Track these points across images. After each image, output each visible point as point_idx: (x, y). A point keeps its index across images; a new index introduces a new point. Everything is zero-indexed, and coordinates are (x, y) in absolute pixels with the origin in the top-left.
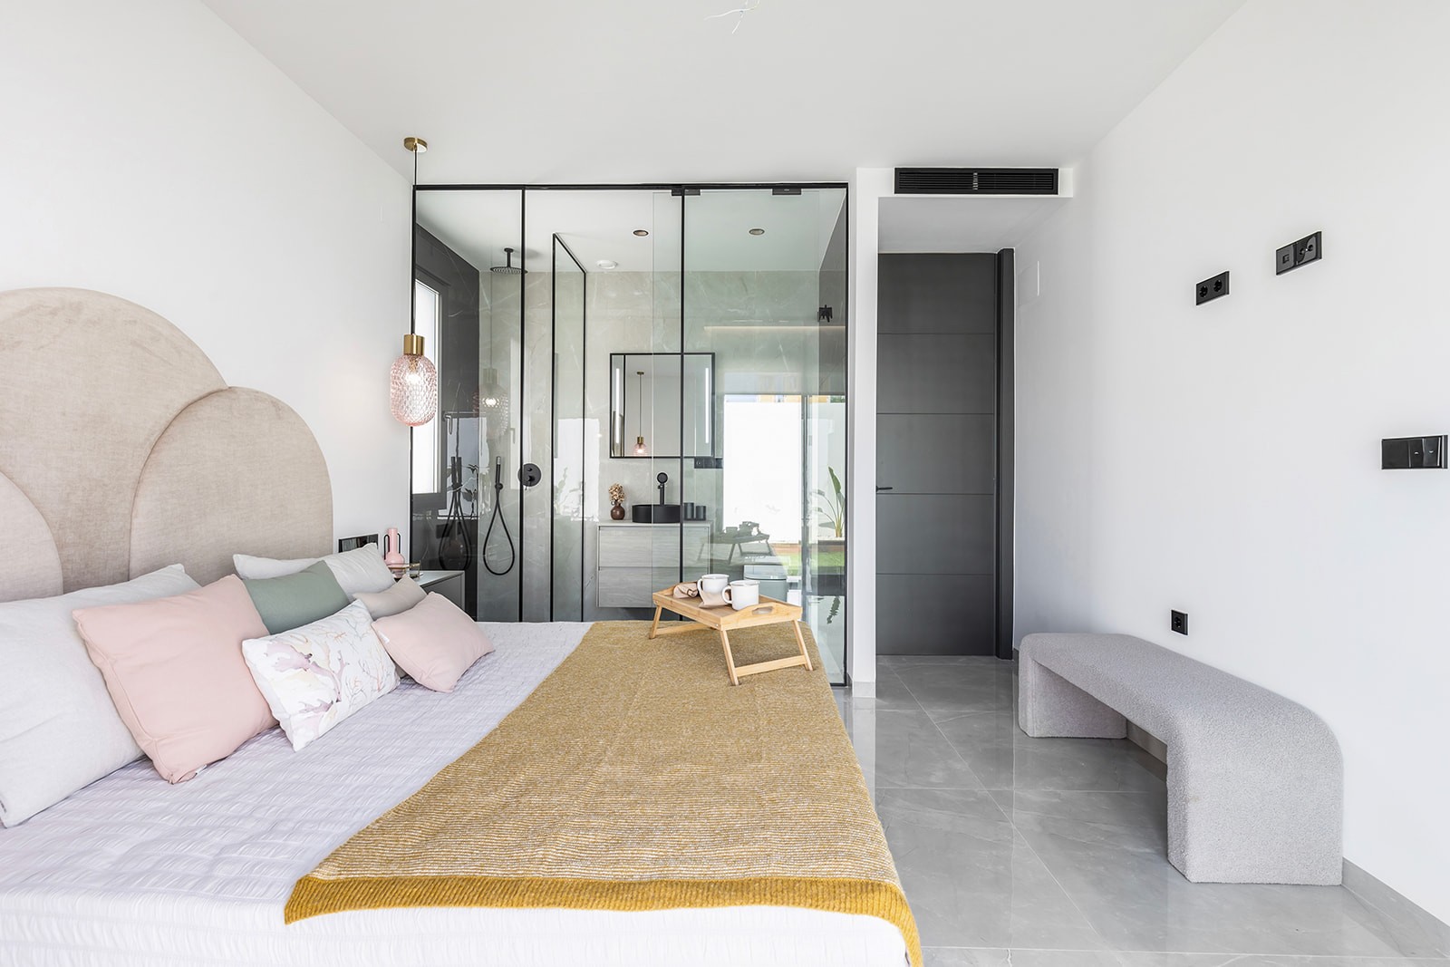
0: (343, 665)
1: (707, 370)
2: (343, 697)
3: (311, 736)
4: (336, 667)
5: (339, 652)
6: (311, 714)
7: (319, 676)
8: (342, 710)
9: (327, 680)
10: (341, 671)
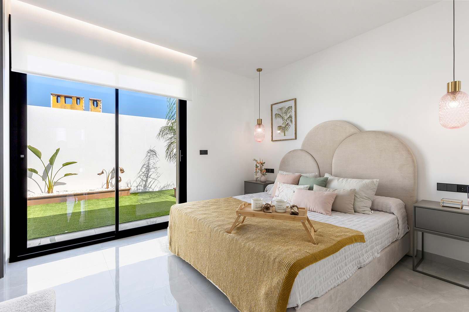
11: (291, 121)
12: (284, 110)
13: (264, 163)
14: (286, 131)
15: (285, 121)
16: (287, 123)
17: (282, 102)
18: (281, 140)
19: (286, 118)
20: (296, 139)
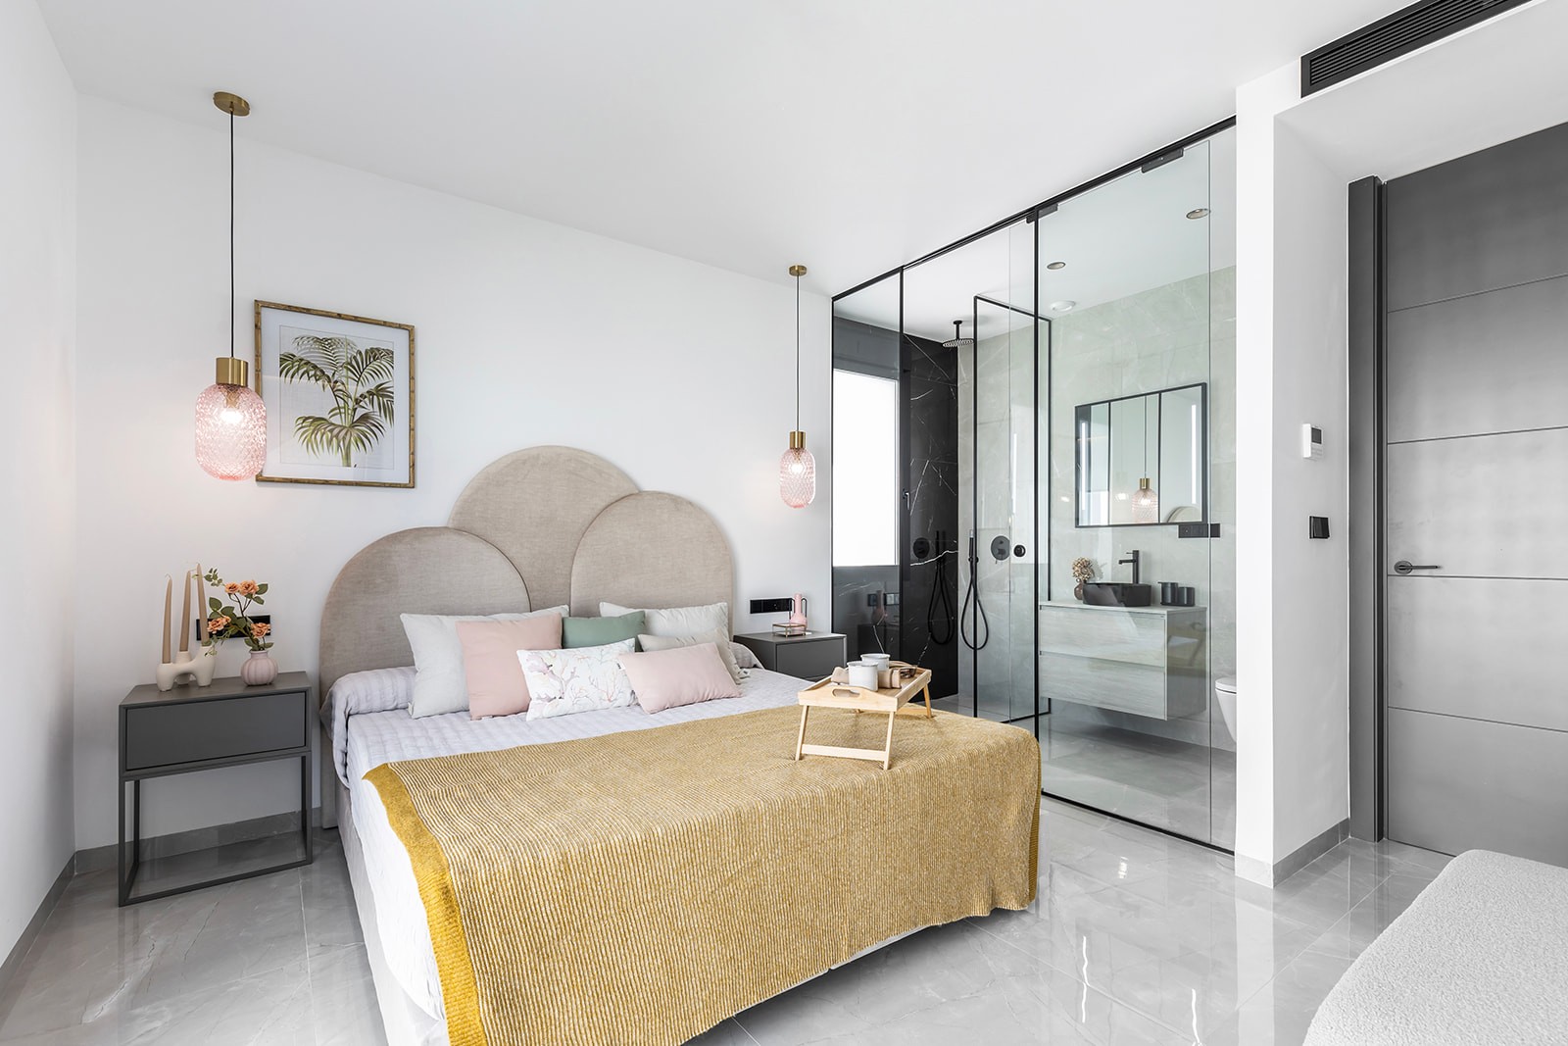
0: (572, 677)
1: (1194, 408)
2: (566, 696)
3: (537, 715)
4: (566, 676)
5: (575, 668)
6: (540, 701)
7: (551, 680)
8: (565, 705)
9: (557, 684)
10: (569, 680)
11: (388, 411)
12: (344, 355)
13: (263, 588)
14: (353, 447)
15: (351, 404)
16: (360, 412)
17: (339, 316)
18: (326, 483)
19: (354, 389)
20: (411, 485)
